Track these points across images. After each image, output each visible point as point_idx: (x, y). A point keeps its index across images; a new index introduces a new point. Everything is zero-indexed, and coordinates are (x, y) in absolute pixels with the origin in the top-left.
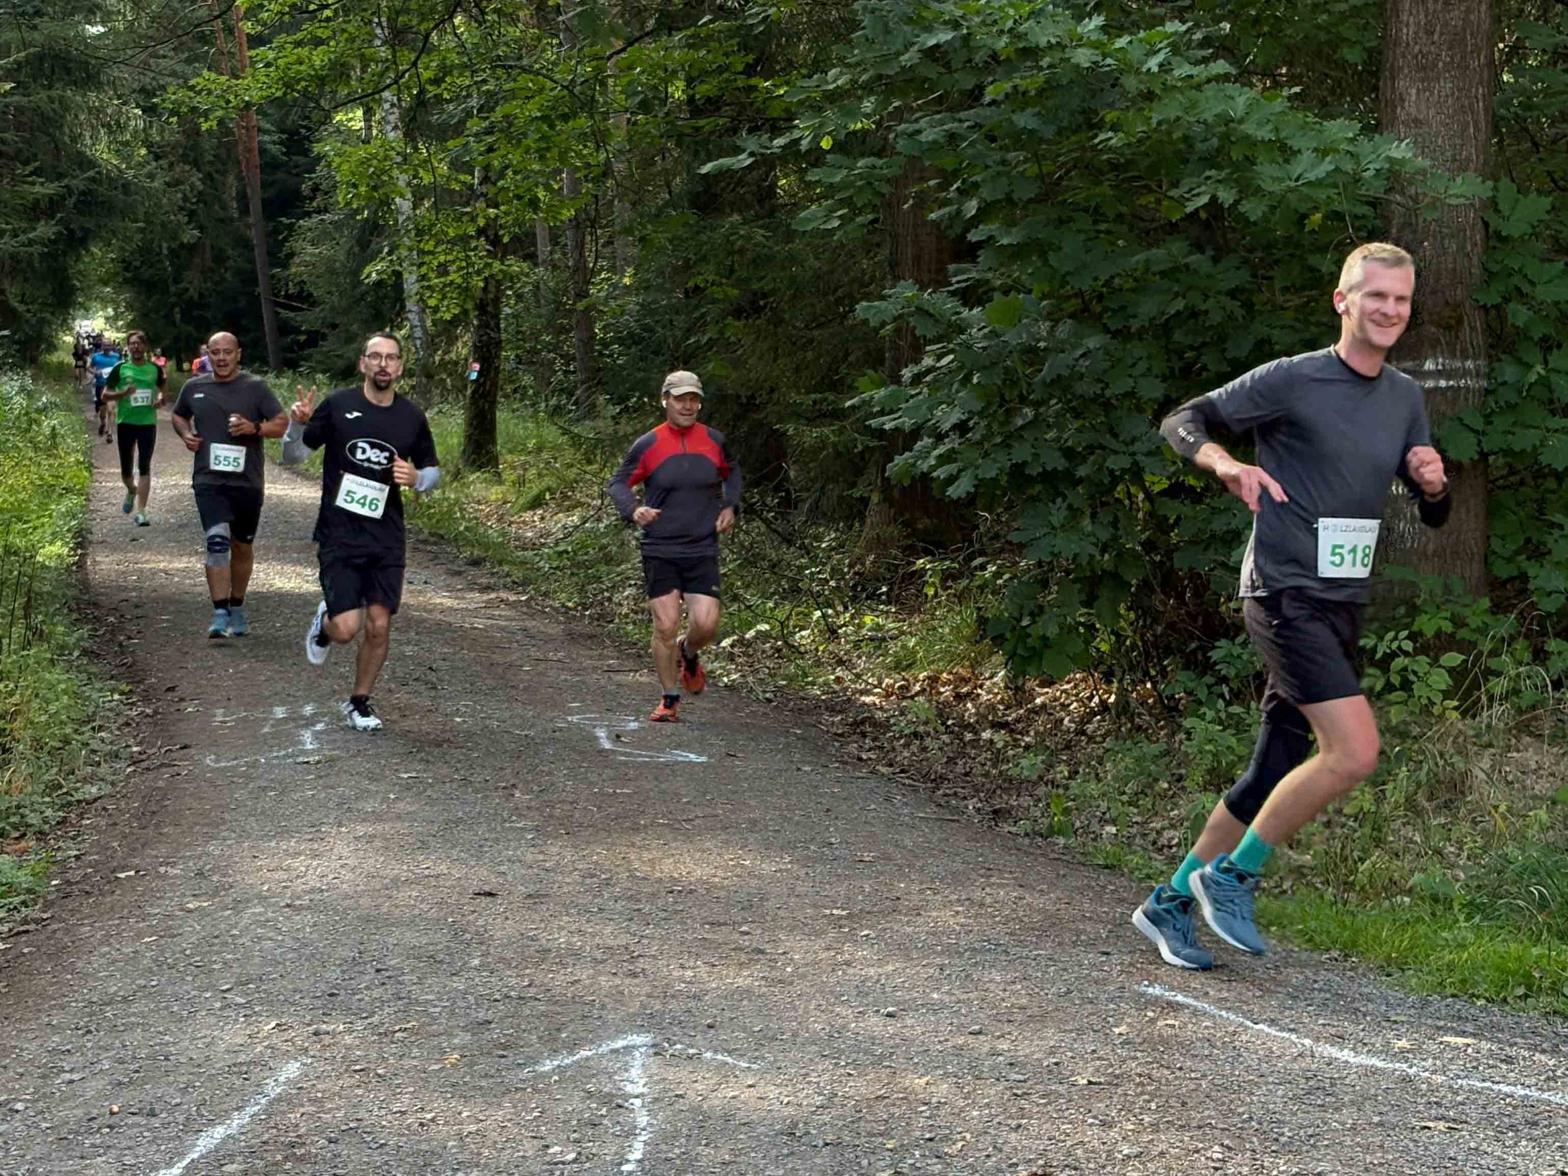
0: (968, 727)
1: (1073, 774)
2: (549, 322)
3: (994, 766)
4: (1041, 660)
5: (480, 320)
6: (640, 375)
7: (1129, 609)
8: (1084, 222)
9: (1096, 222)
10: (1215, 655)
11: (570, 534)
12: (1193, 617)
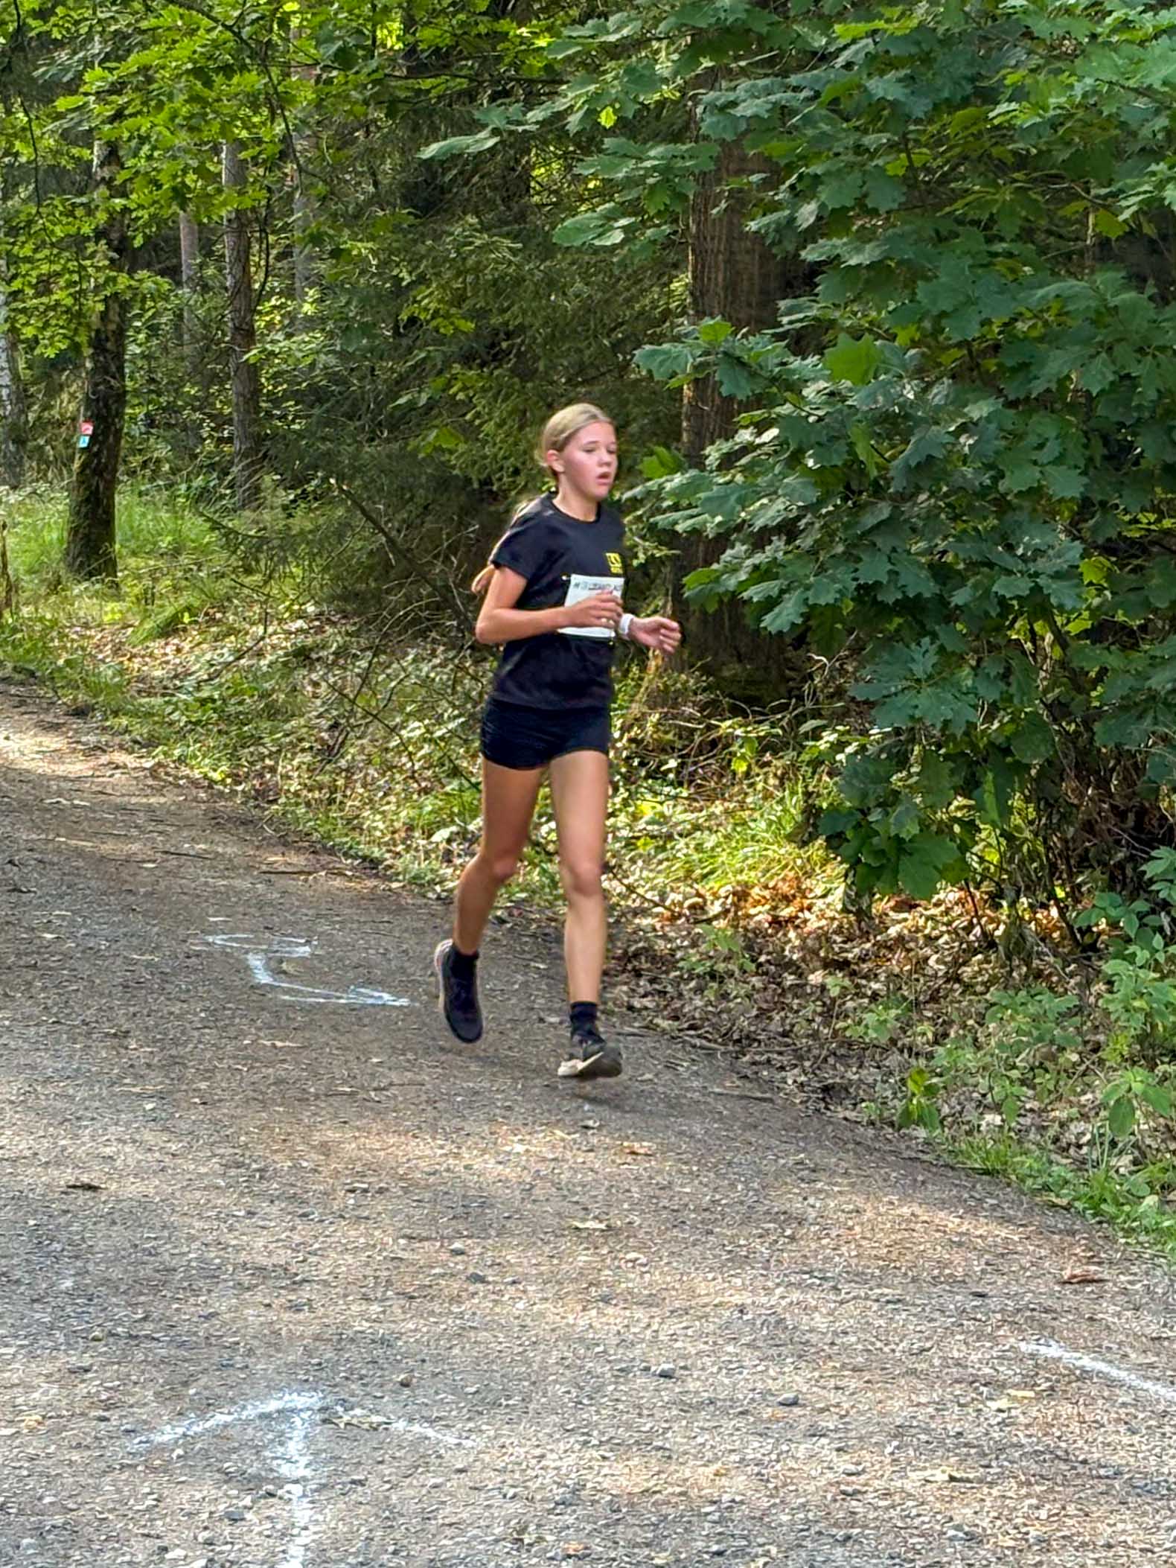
0: (789, 965)
1: (940, 1038)
2: (195, 367)
3: (827, 1024)
4: (896, 872)
5: (96, 362)
6: (323, 447)
7: (1027, 800)
8: (971, 240)
9: (989, 240)
10: (1151, 869)
11: (218, 674)
12: (1120, 814)
